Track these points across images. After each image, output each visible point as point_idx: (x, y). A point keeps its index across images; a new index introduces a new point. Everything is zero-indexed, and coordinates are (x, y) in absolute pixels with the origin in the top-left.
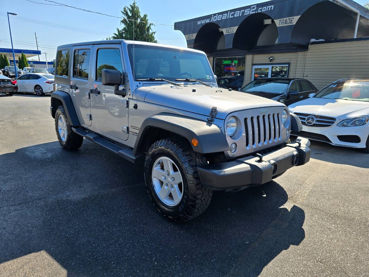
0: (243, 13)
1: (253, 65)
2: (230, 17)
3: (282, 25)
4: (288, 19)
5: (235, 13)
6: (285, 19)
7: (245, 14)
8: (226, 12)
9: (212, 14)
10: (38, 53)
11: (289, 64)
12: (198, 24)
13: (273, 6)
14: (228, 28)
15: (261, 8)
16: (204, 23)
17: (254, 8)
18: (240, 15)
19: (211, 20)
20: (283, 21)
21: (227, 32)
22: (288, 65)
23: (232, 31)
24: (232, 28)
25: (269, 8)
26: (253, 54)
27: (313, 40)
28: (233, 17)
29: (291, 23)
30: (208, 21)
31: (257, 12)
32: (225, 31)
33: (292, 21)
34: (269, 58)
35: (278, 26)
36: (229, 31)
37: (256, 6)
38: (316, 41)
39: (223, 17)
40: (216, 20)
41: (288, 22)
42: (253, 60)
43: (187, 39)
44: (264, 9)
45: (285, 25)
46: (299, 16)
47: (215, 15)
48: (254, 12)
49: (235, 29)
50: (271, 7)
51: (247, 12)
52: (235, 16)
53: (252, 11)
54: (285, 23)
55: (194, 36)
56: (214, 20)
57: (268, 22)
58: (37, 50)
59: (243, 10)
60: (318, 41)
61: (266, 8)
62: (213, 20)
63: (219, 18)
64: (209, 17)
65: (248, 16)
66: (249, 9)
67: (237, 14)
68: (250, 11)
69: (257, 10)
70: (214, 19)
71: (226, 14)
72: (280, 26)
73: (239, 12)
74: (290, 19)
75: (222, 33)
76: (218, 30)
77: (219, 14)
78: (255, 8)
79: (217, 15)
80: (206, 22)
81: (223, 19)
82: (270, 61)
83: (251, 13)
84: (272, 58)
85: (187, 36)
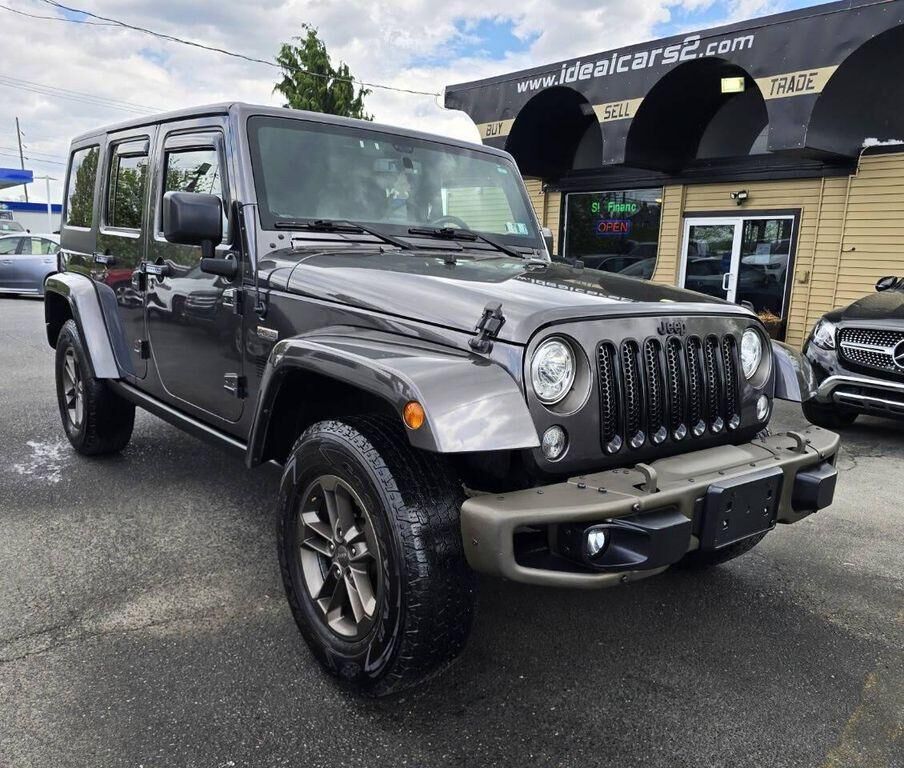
0: (660, 57)
1: (685, 215)
2: (620, 70)
3: (781, 95)
4: (800, 76)
5: (633, 59)
6: (789, 76)
7: (664, 62)
8: (607, 55)
9: (564, 62)
10: (23, 177)
11: (797, 212)
12: (519, 91)
13: (751, 38)
14: (613, 104)
15: (716, 44)
16: (537, 87)
17: (692, 43)
18: (651, 65)
19: (558, 79)
20: (783, 83)
21: (607, 115)
22: (792, 217)
23: (623, 113)
24: (624, 103)
25: (739, 43)
26: (684, 185)
27: (871, 142)
28: (626, 69)
29: (807, 88)
30: (549, 82)
31: (701, 55)
32: (601, 112)
33: (810, 81)
34: (736, 195)
35: (766, 96)
36: (614, 111)
37: (698, 37)
38: (879, 144)
39: (597, 69)
40: (574, 79)
41: (800, 87)
42: (683, 205)
43: (485, 137)
44: (725, 48)
45: (791, 94)
46: (833, 69)
47: (571, 63)
48: (693, 56)
49: (632, 107)
50: (747, 41)
51: (673, 56)
52: (635, 67)
53: (688, 53)
54: (789, 89)
55: (506, 127)
56: (568, 80)
57: (732, 85)
58: (21, 168)
59: (660, 51)
60: (884, 144)
61: (729, 42)
62: (567, 78)
63: (583, 73)
64: (554, 69)
65: (676, 66)
66: (679, 47)
67: (640, 61)
68: (680, 51)
69: (702, 48)
70: (568, 75)
71: (606, 62)
72: (775, 96)
73: (645, 54)
74: (805, 76)
75: (594, 117)
76: (580, 111)
77: (584, 60)
78: (697, 43)
79: (578, 63)
80: (545, 85)
81: (596, 74)
82: (739, 204)
83: (684, 58)
84: (744, 196)
85: (485, 126)
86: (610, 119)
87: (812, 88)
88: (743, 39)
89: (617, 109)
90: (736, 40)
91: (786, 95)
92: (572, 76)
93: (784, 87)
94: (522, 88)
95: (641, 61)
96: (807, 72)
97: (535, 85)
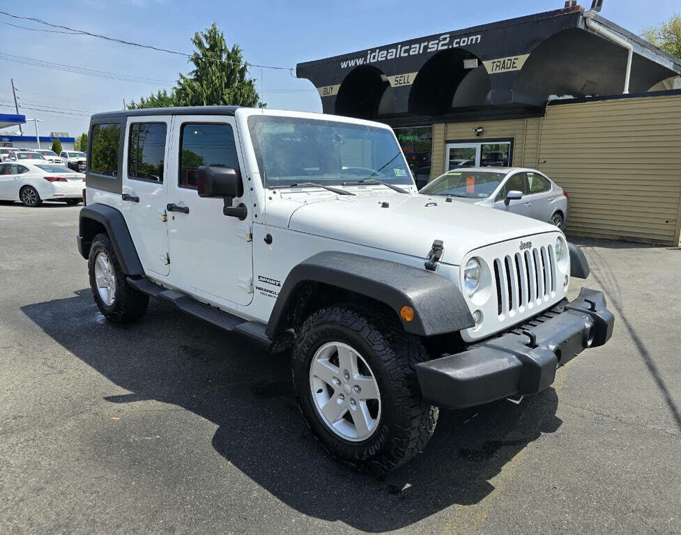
0: (426, 48)
1: (447, 142)
2: (403, 55)
3: (498, 71)
4: (508, 60)
5: (410, 48)
6: (502, 60)
7: (429, 50)
8: (394, 46)
9: (369, 50)
10: (20, 119)
11: (512, 140)
12: (342, 67)
13: (479, 36)
14: (399, 76)
15: (459, 40)
16: (353, 65)
17: (445, 39)
18: (421, 52)
19: (365, 60)
20: (499, 64)
21: (396, 83)
22: (509, 143)
23: (406, 81)
24: (406, 75)
25: (472, 40)
26: (445, 123)
27: (553, 97)
28: (406, 55)
29: (513, 67)
30: (360, 62)
31: (450, 47)
32: (392, 80)
33: (514, 63)
34: (476, 130)
35: (490, 72)
36: (400, 80)
37: (448, 36)
38: (557, 98)
39: (389, 55)
40: (376, 60)
41: (508, 66)
42: (446, 134)
43: (323, 96)
44: (464, 42)
45: (503, 71)
46: (528, 55)
47: (373, 50)
48: (446, 47)
49: (411, 77)
50: (477, 39)
51: (433, 47)
52: (411, 53)
53: (443, 45)
54: (502, 67)
55: (335, 90)
56: (372, 61)
57: (470, 64)
59: (426, 44)
60: (561, 98)
61: (466, 39)
62: (370, 60)
63: (381, 57)
64: (363, 54)
65: (436, 53)
66: (437, 42)
67: (414, 50)
68: (438, 44)
69: (451, 43)
70: (372, 58)
71: (394, 50)
72: (494, 72)
73: (417, 46)
74: (511, 60)
75: (388, 83)
76: (380, 79)
77: (381, 49)
78: (448, 40)
79: (378, 51)
80: (358, 64)
81: (389, 58)
82: (478, 135)
83: (440, 48)
84: (481, 130)
85: (322, 89)
86: (398, 85)
87: (516, 67)
88: (474, 37)
89: (402, 79)
90: (470, 38)
91: (500, 71)
92: (374, 58)
93: (499, 66)
94: (344, 65)
95: (416, 50)
96: (512, 58)
97: (352, 63)
